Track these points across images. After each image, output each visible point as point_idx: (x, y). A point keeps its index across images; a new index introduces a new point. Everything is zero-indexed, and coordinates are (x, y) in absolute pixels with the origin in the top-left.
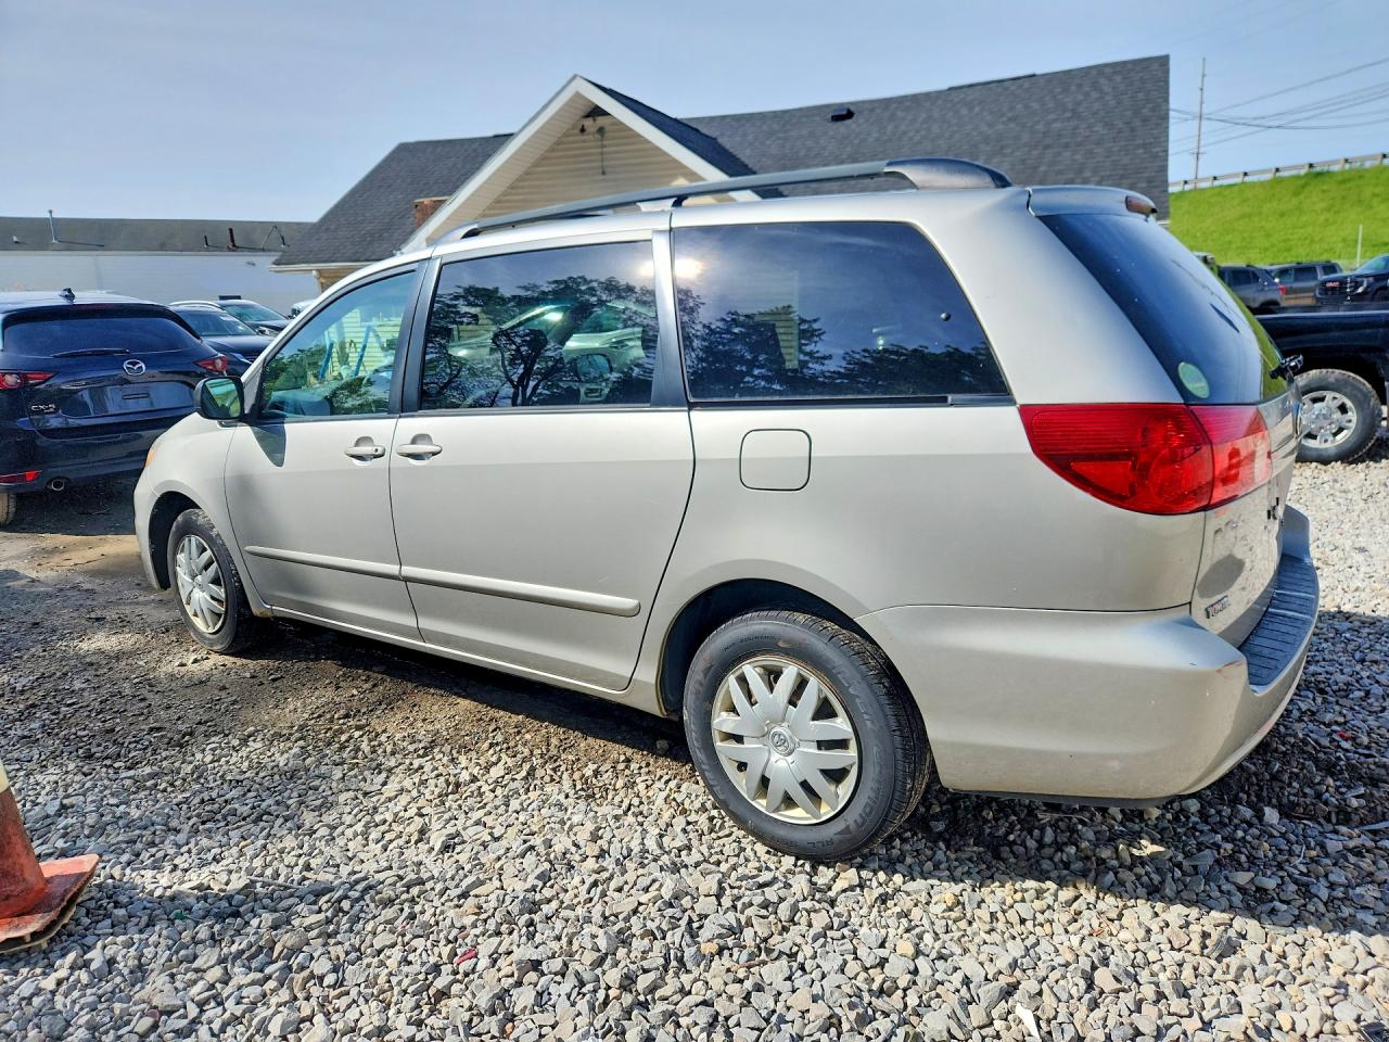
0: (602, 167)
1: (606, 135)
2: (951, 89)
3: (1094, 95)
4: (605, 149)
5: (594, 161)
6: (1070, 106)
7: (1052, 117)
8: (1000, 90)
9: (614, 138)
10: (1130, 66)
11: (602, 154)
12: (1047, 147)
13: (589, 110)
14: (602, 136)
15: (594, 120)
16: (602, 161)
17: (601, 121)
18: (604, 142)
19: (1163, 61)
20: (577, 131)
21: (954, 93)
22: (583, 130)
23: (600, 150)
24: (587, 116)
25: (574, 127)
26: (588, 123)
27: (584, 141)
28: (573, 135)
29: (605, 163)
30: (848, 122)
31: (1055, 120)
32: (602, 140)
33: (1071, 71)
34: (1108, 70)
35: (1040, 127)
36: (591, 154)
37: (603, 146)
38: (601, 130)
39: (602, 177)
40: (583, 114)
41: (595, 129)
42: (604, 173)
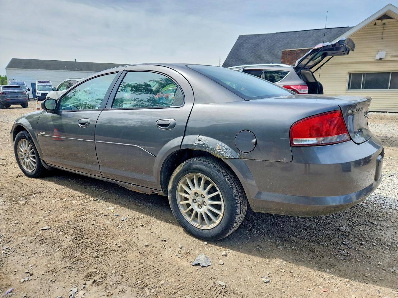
0: (382, 36)
4: (384, 31)
5: (378, 35)
11: (383, 32)
14: (384, 26)
15: (382, 21)
16: (382, 34)
17: (384, 21)
18: (385, 28)
20: (373, 25)
22: (375, 24)
23: (382, 31)
24: (378, 19)
25: (371, 23)
26: (378, 22)
27: (375, 28)
28: (371, 26)
29: (383, 36)
36: (377, 33)
37: (383, 30)
38: (384, 24)
41: (381, 24)
42: (382, 39)
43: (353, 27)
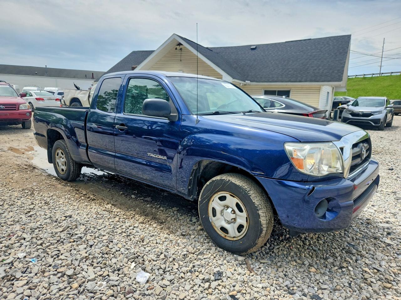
0: (181, 59)
1: (182, 50)
2: (286, 42)
3: (327, 45)
4: (181, 54)
6: (319, 48)
7: (313, 51)
8: (300, 43)
9: (185, 51)
10: (339, 38)
11: (181, 55)
12: (310, 60)
13: (178, 43)
14: (181, 51)
16: (181, 57)
17: (181, 46)
18: (182, 52)
19: (349, 37)
20: (175, 49)
21: (287, 43)
22: (176, 49)
23: (180, 55)
24: (178, 45)
26: (178, 47)
27: (176, 52)
28: (174, 50)
29: (182, 58)
30: (255, 50)
31: (314, 52)
32: (181, 52)
33: (322, 38)
34: (332, 38)
35: (309, 54)
36: (177, 56)
37: (181, 53)
38: (181, 49)
39: (181, 62)
40: (177, 44)
41: (179, 49)
42: (181, 61)
43: (154, 51)
